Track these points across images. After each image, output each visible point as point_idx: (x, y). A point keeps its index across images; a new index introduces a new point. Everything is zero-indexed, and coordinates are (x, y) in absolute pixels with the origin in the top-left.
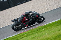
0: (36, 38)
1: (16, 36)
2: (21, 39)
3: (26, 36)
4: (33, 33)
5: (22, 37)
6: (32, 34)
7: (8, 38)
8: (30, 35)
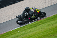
0: (51, 25)
1: (34, 23)
2: (38, 25)
3: (43, 24)
4: (49, 20)
5: (39, 24)
6: (48, 22)
7: (27, 25)
8: (46, 22)
